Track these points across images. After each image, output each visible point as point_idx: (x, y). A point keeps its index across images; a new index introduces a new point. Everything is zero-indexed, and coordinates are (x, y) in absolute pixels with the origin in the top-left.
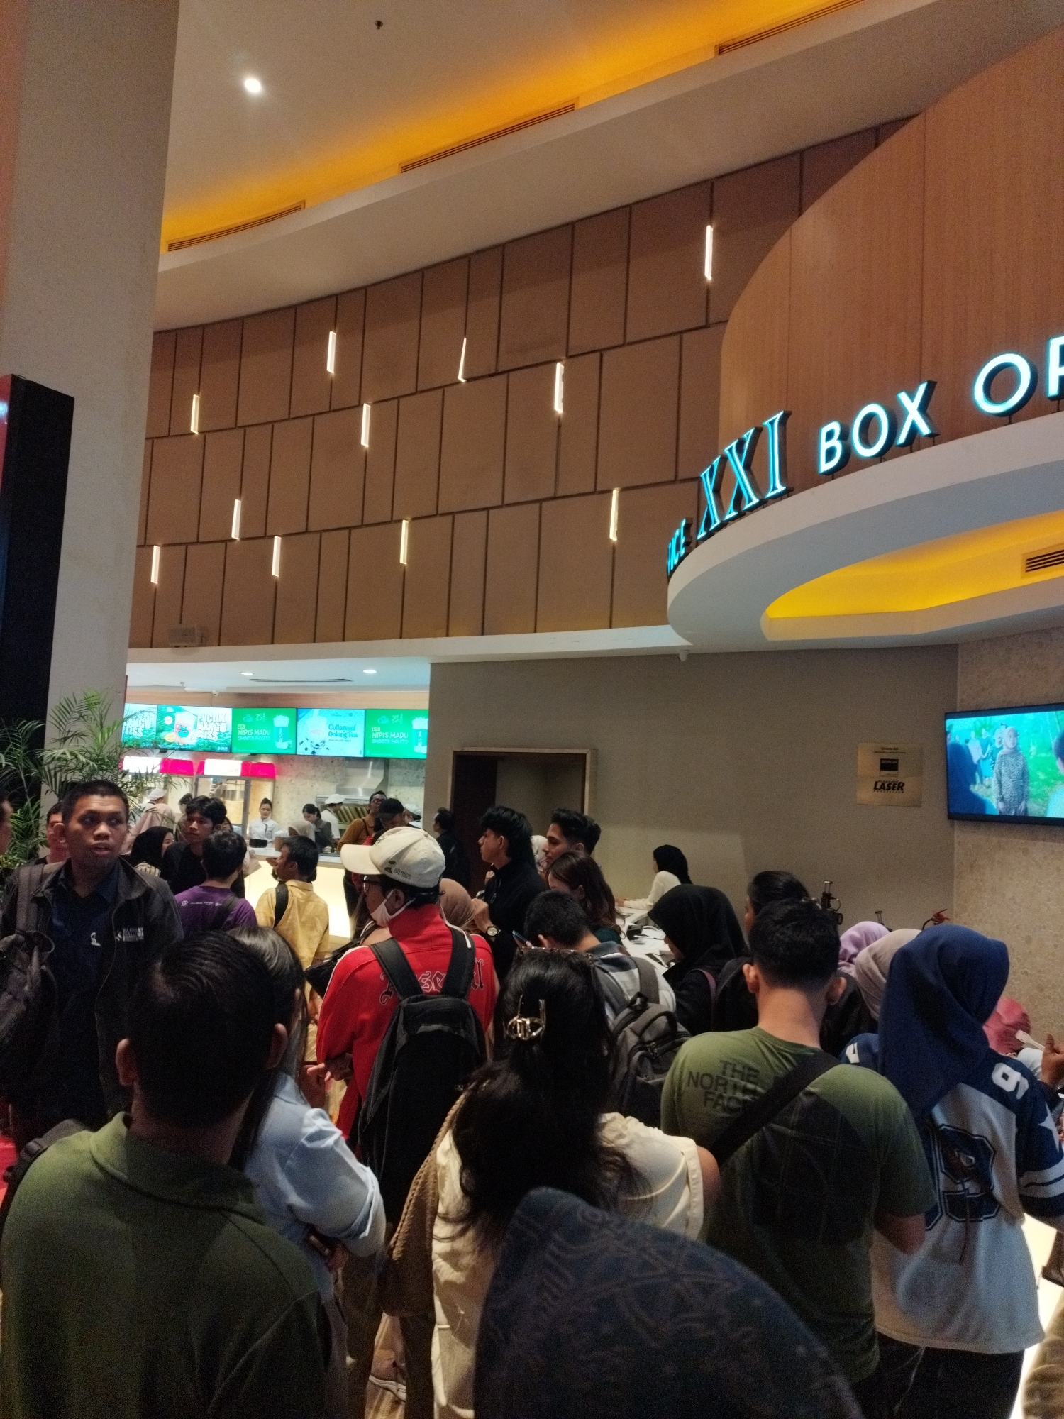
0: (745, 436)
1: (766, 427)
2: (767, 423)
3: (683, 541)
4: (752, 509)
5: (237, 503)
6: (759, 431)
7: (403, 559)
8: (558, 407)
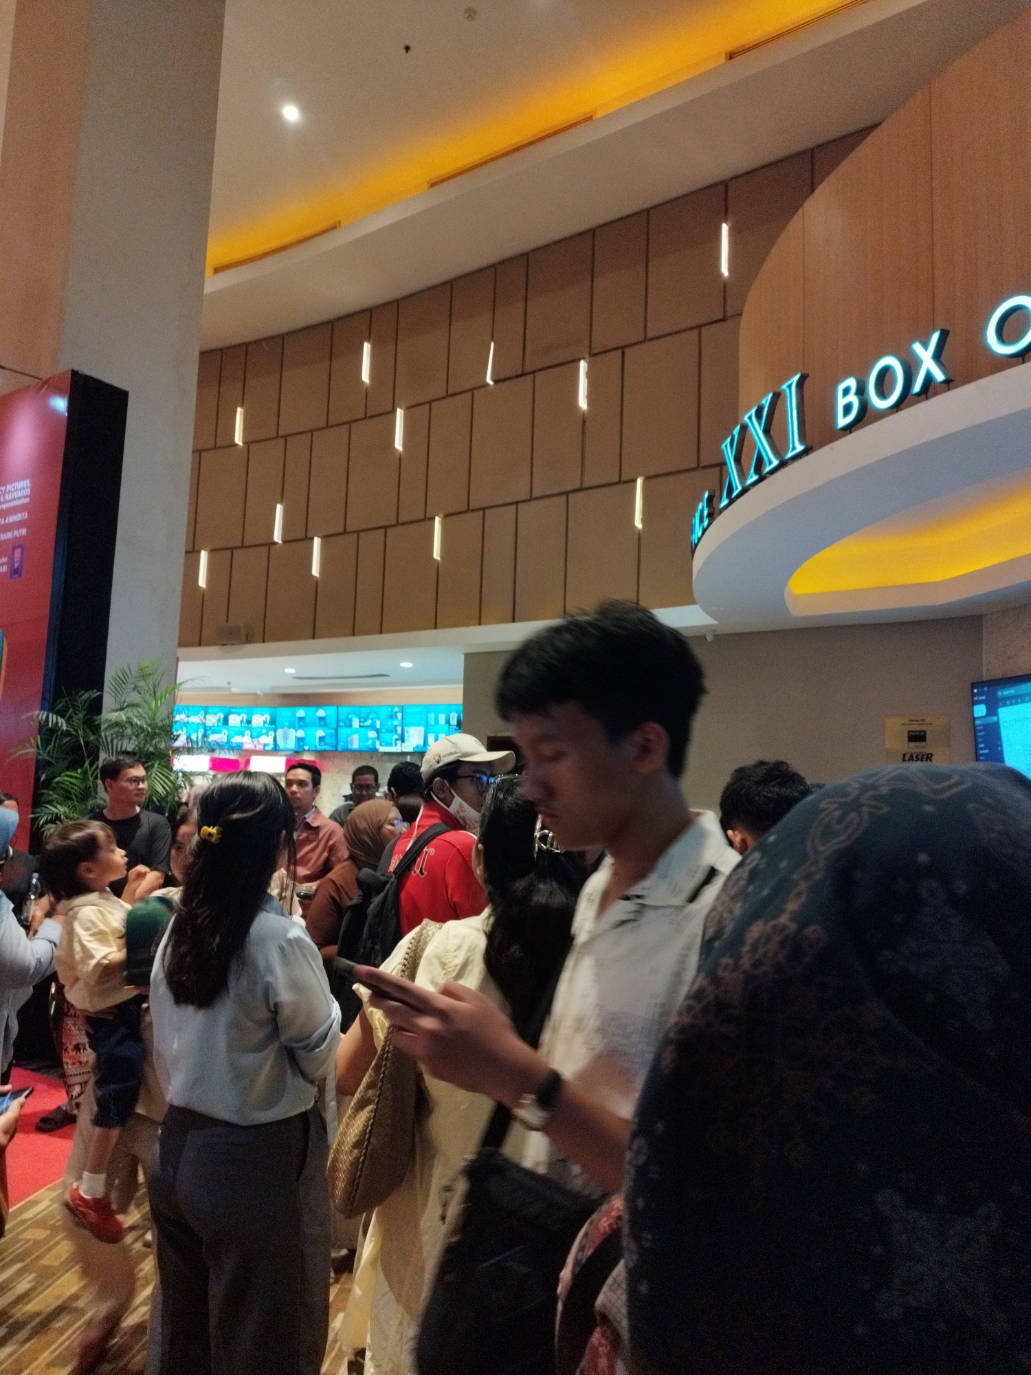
0: (764, 402)
1: (784, 391)
2: (784, 387)
3: (706, 513)
4: (772, 472)
5: (279, 508)
6: (777, 396)
7: (436, 554)
8: (583, 404)
